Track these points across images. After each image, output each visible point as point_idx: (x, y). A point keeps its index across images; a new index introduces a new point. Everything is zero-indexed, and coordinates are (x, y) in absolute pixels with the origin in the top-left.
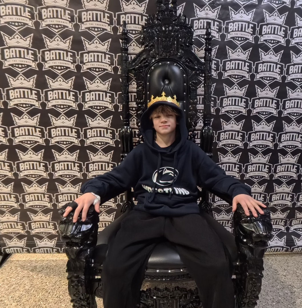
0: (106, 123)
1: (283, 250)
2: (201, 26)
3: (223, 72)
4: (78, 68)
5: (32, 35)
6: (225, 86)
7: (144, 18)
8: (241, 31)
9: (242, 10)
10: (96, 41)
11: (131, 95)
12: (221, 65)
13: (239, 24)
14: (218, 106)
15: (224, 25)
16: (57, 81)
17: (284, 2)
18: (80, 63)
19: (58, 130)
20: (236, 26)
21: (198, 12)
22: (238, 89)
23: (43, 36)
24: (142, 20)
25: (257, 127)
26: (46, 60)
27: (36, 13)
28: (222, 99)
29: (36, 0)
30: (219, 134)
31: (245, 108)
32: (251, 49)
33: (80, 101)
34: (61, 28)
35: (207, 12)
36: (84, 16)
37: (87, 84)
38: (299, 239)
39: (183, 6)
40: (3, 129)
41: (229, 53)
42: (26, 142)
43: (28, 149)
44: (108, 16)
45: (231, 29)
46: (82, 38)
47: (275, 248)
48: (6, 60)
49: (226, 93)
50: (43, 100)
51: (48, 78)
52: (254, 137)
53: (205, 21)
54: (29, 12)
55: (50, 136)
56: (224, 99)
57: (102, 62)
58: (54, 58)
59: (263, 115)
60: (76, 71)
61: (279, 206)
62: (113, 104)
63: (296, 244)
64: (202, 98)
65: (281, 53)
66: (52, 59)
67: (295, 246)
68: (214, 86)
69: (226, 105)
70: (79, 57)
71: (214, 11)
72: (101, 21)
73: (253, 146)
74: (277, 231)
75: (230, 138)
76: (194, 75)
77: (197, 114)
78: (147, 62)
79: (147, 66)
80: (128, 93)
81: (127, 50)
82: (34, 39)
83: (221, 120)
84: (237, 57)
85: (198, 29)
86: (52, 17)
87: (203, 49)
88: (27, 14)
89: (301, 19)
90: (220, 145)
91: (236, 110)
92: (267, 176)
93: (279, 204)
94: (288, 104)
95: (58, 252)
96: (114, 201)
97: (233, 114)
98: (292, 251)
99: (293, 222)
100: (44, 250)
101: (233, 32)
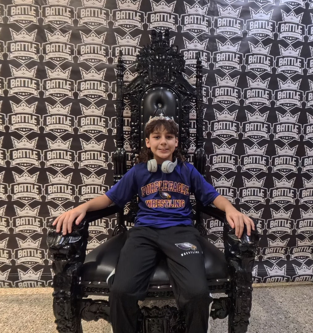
0: (100, 146)
1: (283, 280)
2: (190, 57)
3: (213, 98)
4: (76, 95)
5: (36, 67)
6: (216, 111)
7: (137, 50)
8: (229, 60)
9: (228, 42)
10: (93, 70)
12: (211, 92)
13: (226, 55)
14: (209, 130)
15: (212, 55)
16: (55, 107)
17: (267, 35)
18: (78, 91)
19: (54, 153)
20: (223, 56)
21: (187, 44)
22: (228, 114)
23: (46, 67)
24: (135, 51)
25: (250, 151)
26: (47, 88)
27: (41, 48)
28: (213, 124)
29: (41, 38)
30: (212, 157)
31: (236, 132)
32: (239, 76)
33: (76, 125)
34: (62, 60)
35: (195, 44)
36: (83, 49)
37: (83, 109)
38: (300, 267)
39: (173, 39)
40: (2, 152)
41: (218, 80)
42: (23, 164)
43: (24, 171)
44: (104, 49)
45: (219, 59)
46: (80, 68)
47: (275, 278)
48: (11, 88)
49: (217, 118)
50: (41, 124)
51: (48, 105)
52: (247, 160)
53: (195, 52)
54: (35, 48)
55: (46, 159)
56: (215, 124)
57: (97, 89)
58: (55, 87)
59: (254, 138)
60: (73, 98)
61: (278, 233)
62: (107, 128)
63: (297, 273)
64: (194, 122)
65: (268, 80)
66: (52, 87)
67: (296, 275)
68: (204, 111)
69: (217, 129)
70: (77, 85)
71: (202, 43)
72: (97, 53)
73: (247, 169)
74: (277, 259)
75: (223, 161)
76: (186, 99)
77: (189, 138)
78: (141, 87)
79: (141, 91)
80: (122, 116)
81: (122, 76)
82: (38, 71)
83: (213, 143)
84: (226, 84)
85: (188, 59)
86: (54, 51)
87: (193, 77)
88: (34, 49)
89: (285, 49)
90: (213, 168)
91: (227, 133)
92: (263, 201)
93: (279, 231)
94: (279, 128)
95: (43, 285)
96: (105, 226)
97: (225, 138)
98: (293, 281)
99: (294, 250)
100: (28, 284)
101: (221, 62)
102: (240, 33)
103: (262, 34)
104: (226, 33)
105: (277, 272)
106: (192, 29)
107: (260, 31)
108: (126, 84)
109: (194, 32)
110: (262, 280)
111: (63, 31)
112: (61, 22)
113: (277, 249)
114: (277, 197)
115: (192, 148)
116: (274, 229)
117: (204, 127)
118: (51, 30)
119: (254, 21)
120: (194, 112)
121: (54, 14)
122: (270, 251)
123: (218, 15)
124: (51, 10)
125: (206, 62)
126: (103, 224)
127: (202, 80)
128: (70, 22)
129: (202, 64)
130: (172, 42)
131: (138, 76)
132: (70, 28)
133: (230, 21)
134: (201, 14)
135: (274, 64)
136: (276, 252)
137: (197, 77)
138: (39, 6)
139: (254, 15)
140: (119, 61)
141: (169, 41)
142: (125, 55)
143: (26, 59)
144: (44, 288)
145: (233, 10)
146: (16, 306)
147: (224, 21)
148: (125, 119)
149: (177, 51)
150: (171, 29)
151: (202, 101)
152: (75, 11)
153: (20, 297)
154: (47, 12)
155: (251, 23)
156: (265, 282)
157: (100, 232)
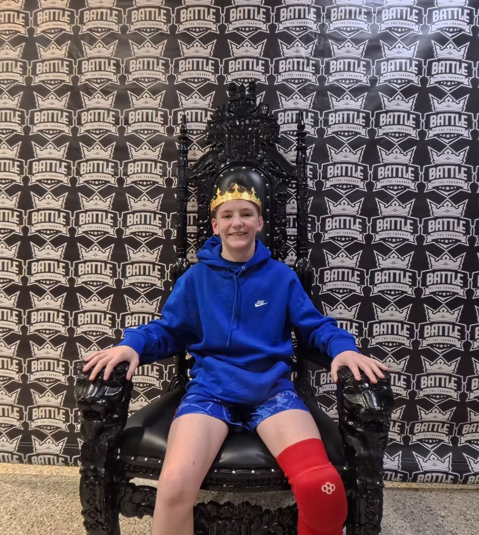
0: (152, 256)
1: (447, 478)
2: (288, 120)
3: (324, 180)
4: (121, 181)
5: (68, 143)
6: (328, 201)
7: (209, 113)
8: (348, 122)
9: (347, 95)
10: (145, 146)
11: (190, 217)
12: (320, 171)
13: (343, 114)
14: (318, 230)
15: (321, 116)
16: (92, 199)
17: (409, 81)
18: (123, 176)
19: (88, 265)
20: (339, 117)
21: (284, 102)
22: (348, 204)
23: (81, 143)
24: (206, 116)
25: (384, 262)
26: (82, 173)
27: (75, 118)
28: (324, 220)
29: (76, 103)
30: (322, 272)
31: (361, 233)
32: (365, 146)
33: (120, 225)
34: (103, 132)
35: (295, 100)
36: (132, 117)
37: (130, 202)
38: (477, 459)
39: (262, 95)
40: (18, 263)
41: (331, 153)
42: (44, 282)
43: (46, 291)
44: (161, 115)
45: (332, 121)
46: (128, 143)
47: (433, 474)
48: (33, 174)
49: (330, 211)
50: (72, 224)
51: (82, 196)
52: (379, 277)
53: (295, 112)
54: (67, 117)
55: (76, 274)
56: (327, 220)
57: (151, 173)
58: (92, 171)
59: (391, 242)
60: (117, 186)
61: (435, 398)
62: (164, 229)
63: (472, 468)
64: (294, 219)
65: (413, 150)
66: (88, 172)
67: (471, 472)
68: (310, 200)
69: (330, 228)
70: (123, 167)
71: (307, 99)
72: (152, 121)
73: (379, 292)
74: (435, 443)
75: (340, 279)
76: (281, 184)
77: (286, 242)
78: (213, 167)
79: (214, 173)
80: (186, 211)
81: (186, 152)
82: (70, 149)
83: (324, 250)
84: (344, 159)
85: (284, 123)
86: (93, 120)
87: (293, 149)
88: (65, 120)
89: (440, 101)
90: (324, 290)
91: (346, 235)
92: (407, 343)
93: (436, 395)
94: (432, 226)
95: (66, 463)
96: (158, 377)
97: (343, 242)
98: (465, 482)
99: (464, 429)
100: (45, 458)
101: (335, 125)
102: (365, 80)
103: (401, 79)
104: (344, 81)
105: (434, 465)
106: (291, 79)
107: (398, 75)
108: (193, 163)
109: (294, 83)
110: (410, 476)
111: (106, 92)
112: (102, 80)
113: (434, 426)
114: (431, 338)
115: (292, 257)
116: (428, 391)
117: (309, 225)
118: (89, 91)
119: (388, 60)
120: (294, 202)
121: (94, 69)
122: (423, 428)
123: (331, 56)
124: (90, 64)
125: (312, 126)
126: (155, 373)
127: (305, 154)
128: (114, 78)
129: (306, 130)
130: (261, 100)
131: (210, 152)
132: (114, 87)
133: (349, 63)
134: (304, 55)
135: (423, 125)
136: (433, 431)
137: (298, 149)
138: (73, 60)
139: (387, 51)
140: (182, 131)
141: (256, 98)
142: (192, 121)
143: (54, 134)
144: (66, 468)
145: (354, 46)
146: (28, 491)
147: (340, 64)
148: (190, 214)
149: (267, 112)
150: (259, 80)
151: (307, 185)
152: (123, 63)
153: (34, 479)
154: (83, 67)
155: (382, 64)
156: (414, 480)
157: (151, 385)
